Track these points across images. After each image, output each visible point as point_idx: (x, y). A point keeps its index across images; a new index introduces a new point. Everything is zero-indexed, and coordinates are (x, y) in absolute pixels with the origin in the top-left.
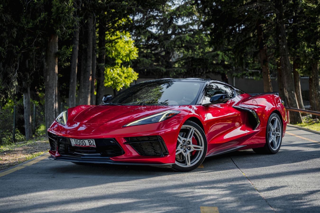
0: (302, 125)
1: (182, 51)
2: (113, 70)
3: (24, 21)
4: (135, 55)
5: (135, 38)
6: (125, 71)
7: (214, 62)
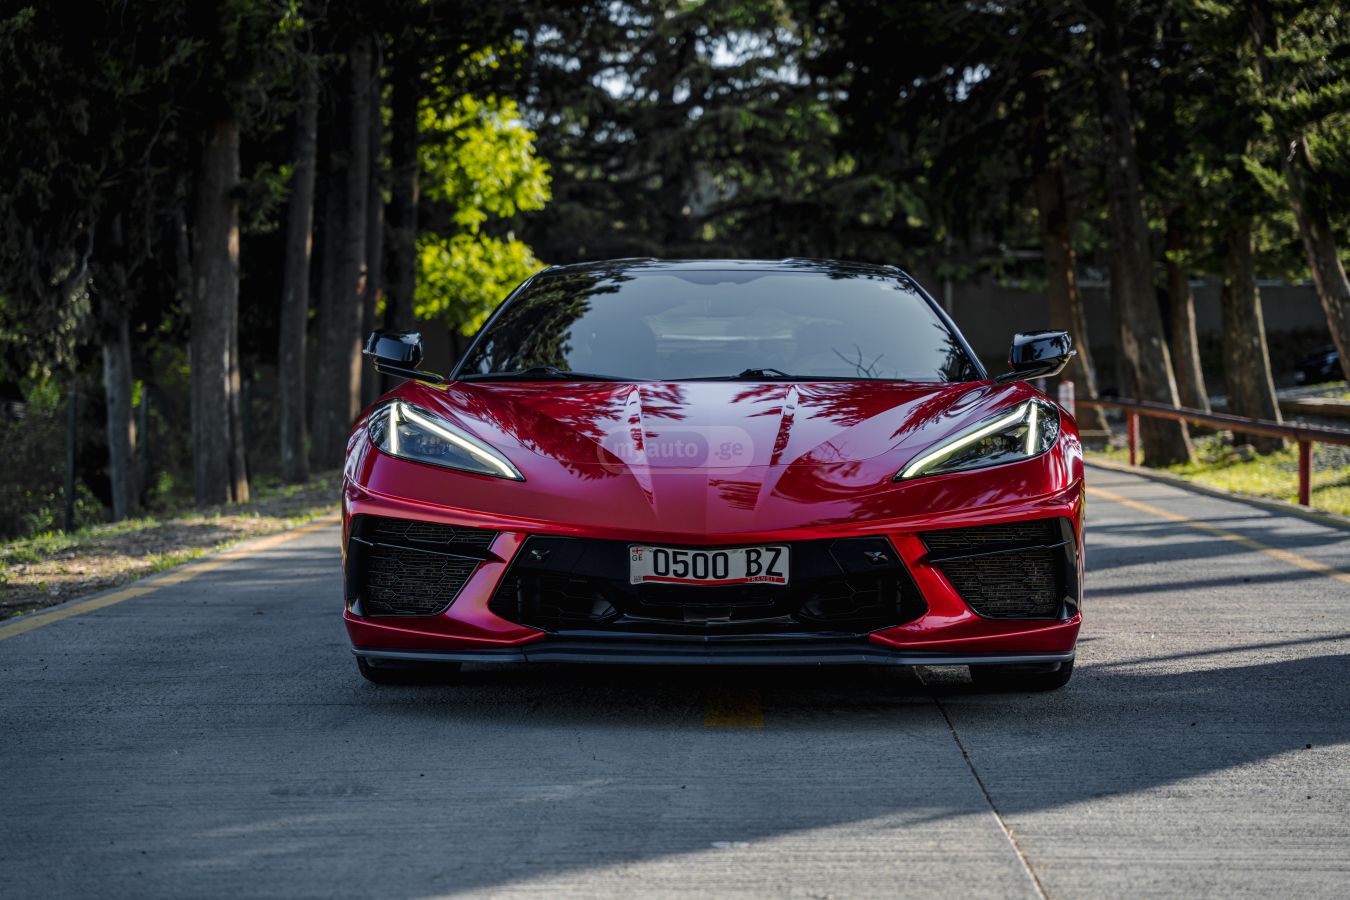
0: (1189, 469)
1: (733, 171)
2: (448, 250)
3: (113, 70)
4: (536, 194)
5: (541, 117)
6: (498, 258)
7: (865, 218)
